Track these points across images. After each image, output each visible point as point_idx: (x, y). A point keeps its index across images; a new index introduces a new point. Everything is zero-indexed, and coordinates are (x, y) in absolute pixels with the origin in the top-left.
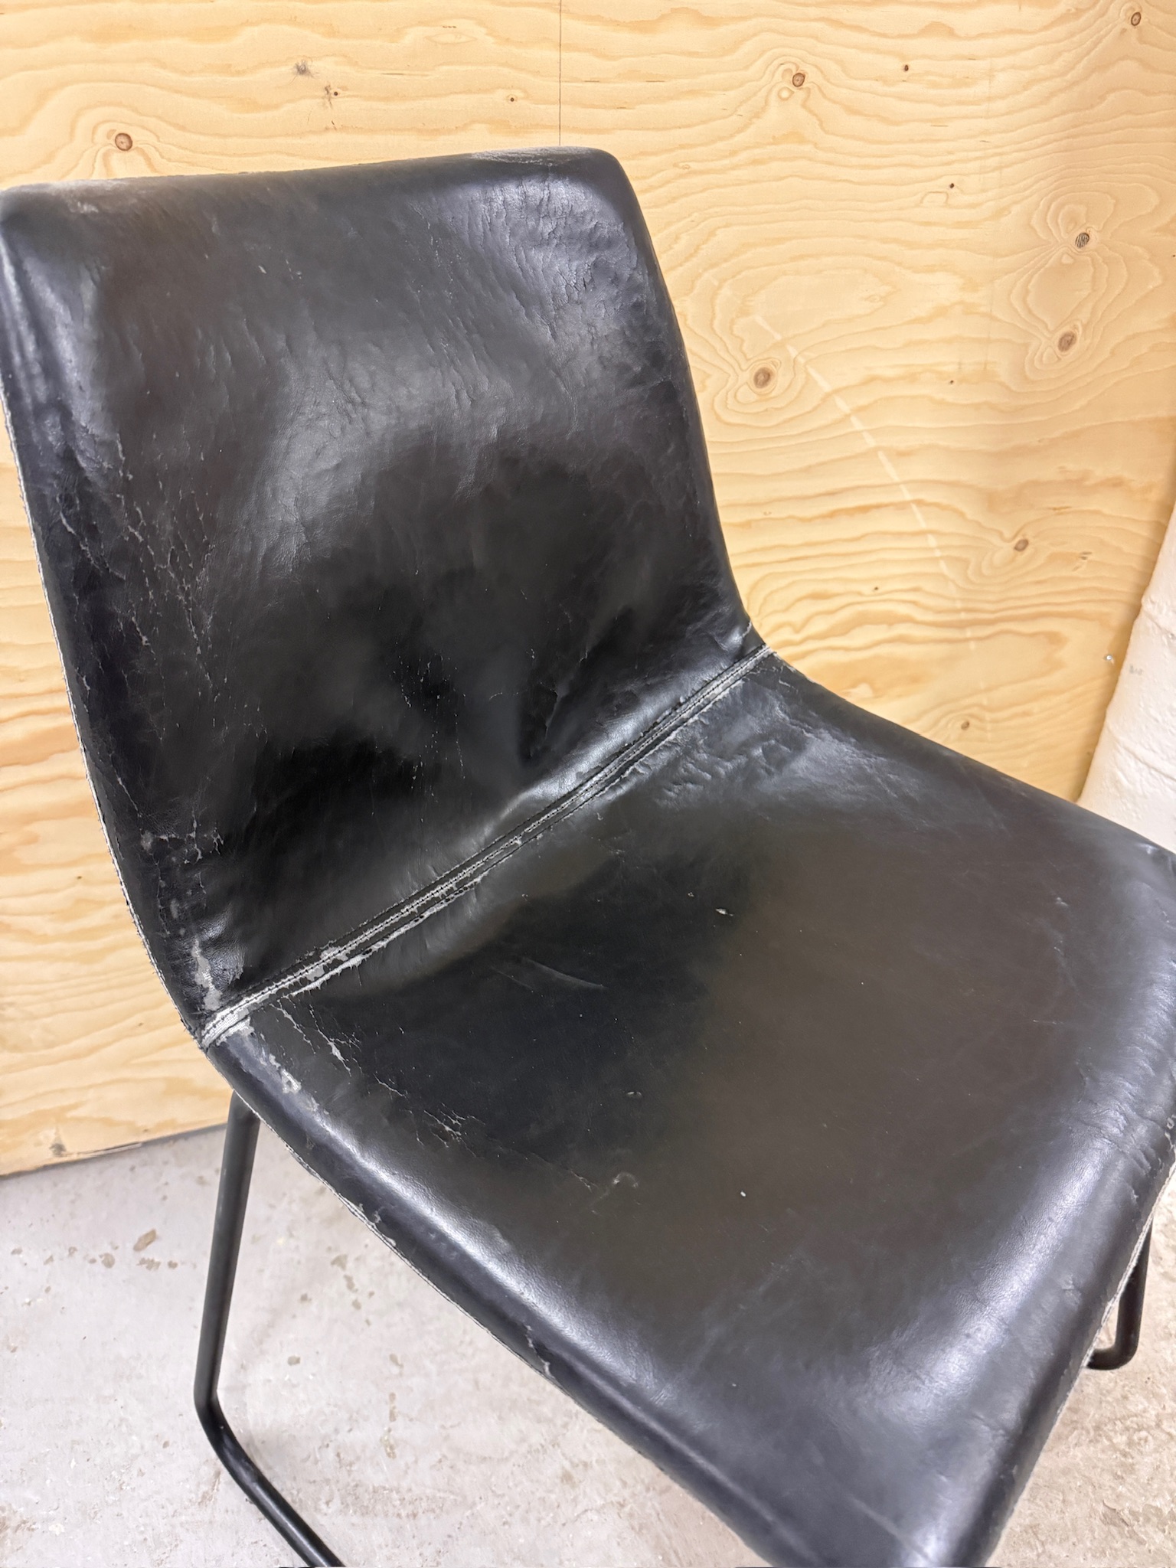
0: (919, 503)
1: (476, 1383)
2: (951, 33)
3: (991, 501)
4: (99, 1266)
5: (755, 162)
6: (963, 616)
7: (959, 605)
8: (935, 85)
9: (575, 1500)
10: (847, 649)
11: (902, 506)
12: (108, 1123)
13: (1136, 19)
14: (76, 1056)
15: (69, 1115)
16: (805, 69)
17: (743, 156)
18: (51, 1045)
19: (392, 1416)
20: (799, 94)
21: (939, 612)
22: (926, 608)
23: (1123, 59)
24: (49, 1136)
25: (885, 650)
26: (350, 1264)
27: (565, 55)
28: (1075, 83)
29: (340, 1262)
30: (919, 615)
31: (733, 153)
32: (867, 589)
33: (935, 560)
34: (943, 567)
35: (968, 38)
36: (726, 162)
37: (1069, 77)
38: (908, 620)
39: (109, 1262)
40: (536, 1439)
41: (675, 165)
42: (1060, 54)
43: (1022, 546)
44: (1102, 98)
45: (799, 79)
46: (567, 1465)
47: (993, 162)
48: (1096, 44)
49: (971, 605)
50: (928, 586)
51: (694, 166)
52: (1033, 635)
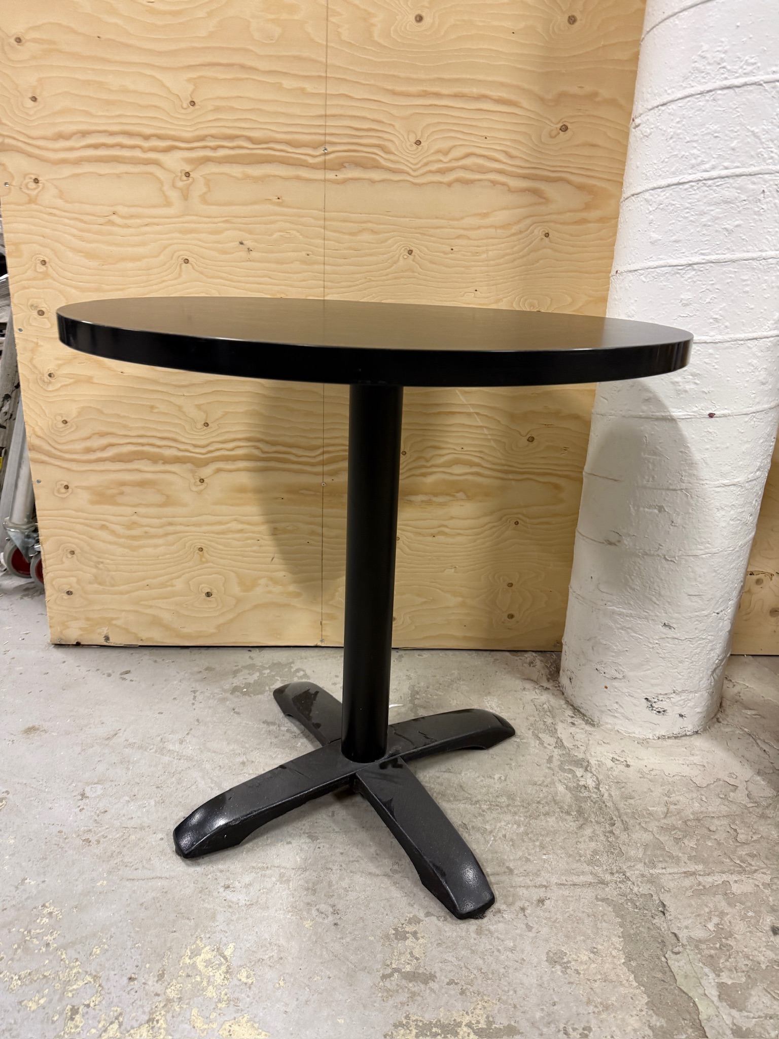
0: (478, 414)
1: (225, 733)
2: (469, 238)
3: (512, 417)
4: (105, 676)
5: (396, 278)
6: (506, 468)
7: (503, 462)
8: (464, 255)
9: (242, 770)
10: (452, 474)
11: (469, 414)
12: (127, 631)
13: (547, 235)
14: (121, 593)
15: (114, 622)
16: (412, 248)
17: (390, 276)
18: (113, 586)
19: (188, 734)
20: (411, 257)
21: (494, 464)
22: (488, 461)
23: (545, 247)
24: (105, 630)
25: (470, 478)
26: (198, 693)
27: (326, 242)
28: (523, 256)
29: (195, 692)
30: (485, 464)
31: (387, 275)
32: (459, 448)
33: (489, 440)
34: (493, 444)
35: (475, 240)
36: (385, 278)
37: (521, 254)
38: (478, 465)
39: (109, 675)
40: (237, 752)
41: (366, 278)
42: (515, 246)
43: (531, 440)
44: (537, 262)
45: (410, 252)
46: (245, 760)
47: (492, 282)
48: (531, 243)
49: (510, 464)
50: (486, 451)
51: (373, 279)
52: (544, 483)
